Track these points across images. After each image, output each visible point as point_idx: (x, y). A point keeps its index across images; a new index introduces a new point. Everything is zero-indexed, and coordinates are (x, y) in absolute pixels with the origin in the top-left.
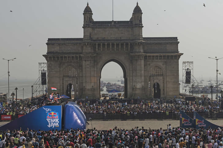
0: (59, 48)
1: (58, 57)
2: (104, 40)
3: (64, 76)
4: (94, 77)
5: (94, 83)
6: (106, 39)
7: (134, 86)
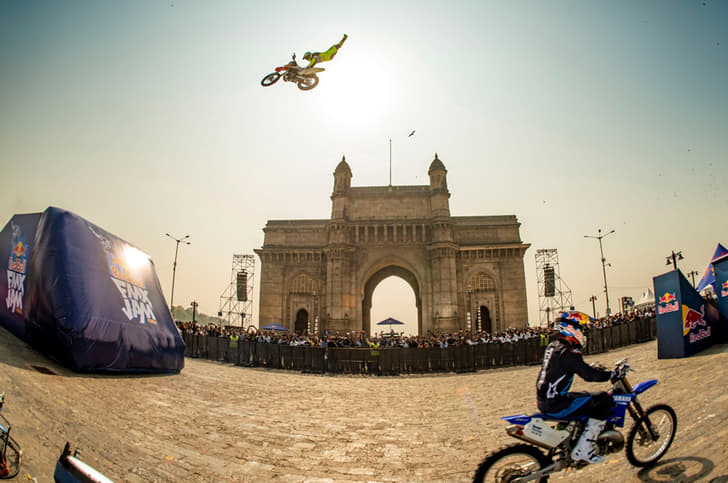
0: (284, 237)
1: (281, 255)
2: (372, 221)
3: (291, 293)
4: (350, 294)
5: (351, 308)
6: (376, 218)
7: (437, 313)
